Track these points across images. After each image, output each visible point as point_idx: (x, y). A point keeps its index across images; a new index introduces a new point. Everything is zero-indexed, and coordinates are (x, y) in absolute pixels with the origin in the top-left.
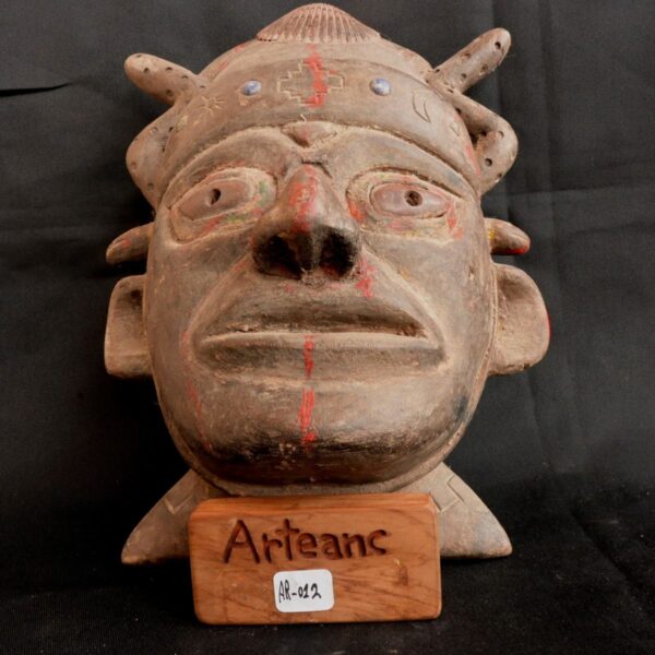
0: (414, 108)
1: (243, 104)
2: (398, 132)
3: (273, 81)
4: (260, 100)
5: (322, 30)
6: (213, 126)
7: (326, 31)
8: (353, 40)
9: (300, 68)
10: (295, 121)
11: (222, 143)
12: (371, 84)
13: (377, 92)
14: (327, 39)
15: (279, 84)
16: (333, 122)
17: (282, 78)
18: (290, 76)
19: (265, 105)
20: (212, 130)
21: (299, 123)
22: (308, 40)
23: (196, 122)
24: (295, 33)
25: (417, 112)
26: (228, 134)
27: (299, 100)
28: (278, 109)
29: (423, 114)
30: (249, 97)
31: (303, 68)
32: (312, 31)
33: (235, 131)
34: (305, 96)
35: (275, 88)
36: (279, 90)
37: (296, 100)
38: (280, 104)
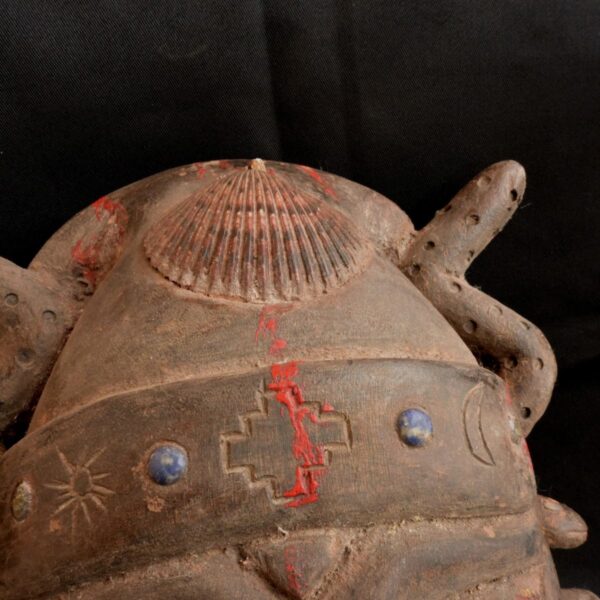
0: (470, 448)
1: (155, 507)
2: (454, 515)
3: (210, 443)
4: (190, 496)
5: (276, 266)
6: (93, 553)
7: (284, 269)
8: (332, 277)
9: (260, 405)
10: (266, 537)
11: (115, 583)
12: (399, 425)
13: (412, 443)
14: (289, 292)
15: (223, 448)
16: (341, 527)
17: (229, 433)
18: (243, 427)
19: (201, 511)
20: (93, 561)
21: (275, 542)
22: (253, 293)
23: (54, 526)
24: (227, 277)
25: (475, 456)
26: (129, 568)
27: (270, 491)
28: (231, 519)
29: (486, 457)
30: (165, 490)
31: (266, 402)
32: (260, 273)
33: (144, 565)
34: (279, 480)
35: (217, 465)
36: (224, 465)
37: (263, 490)
38: (233, 506)
